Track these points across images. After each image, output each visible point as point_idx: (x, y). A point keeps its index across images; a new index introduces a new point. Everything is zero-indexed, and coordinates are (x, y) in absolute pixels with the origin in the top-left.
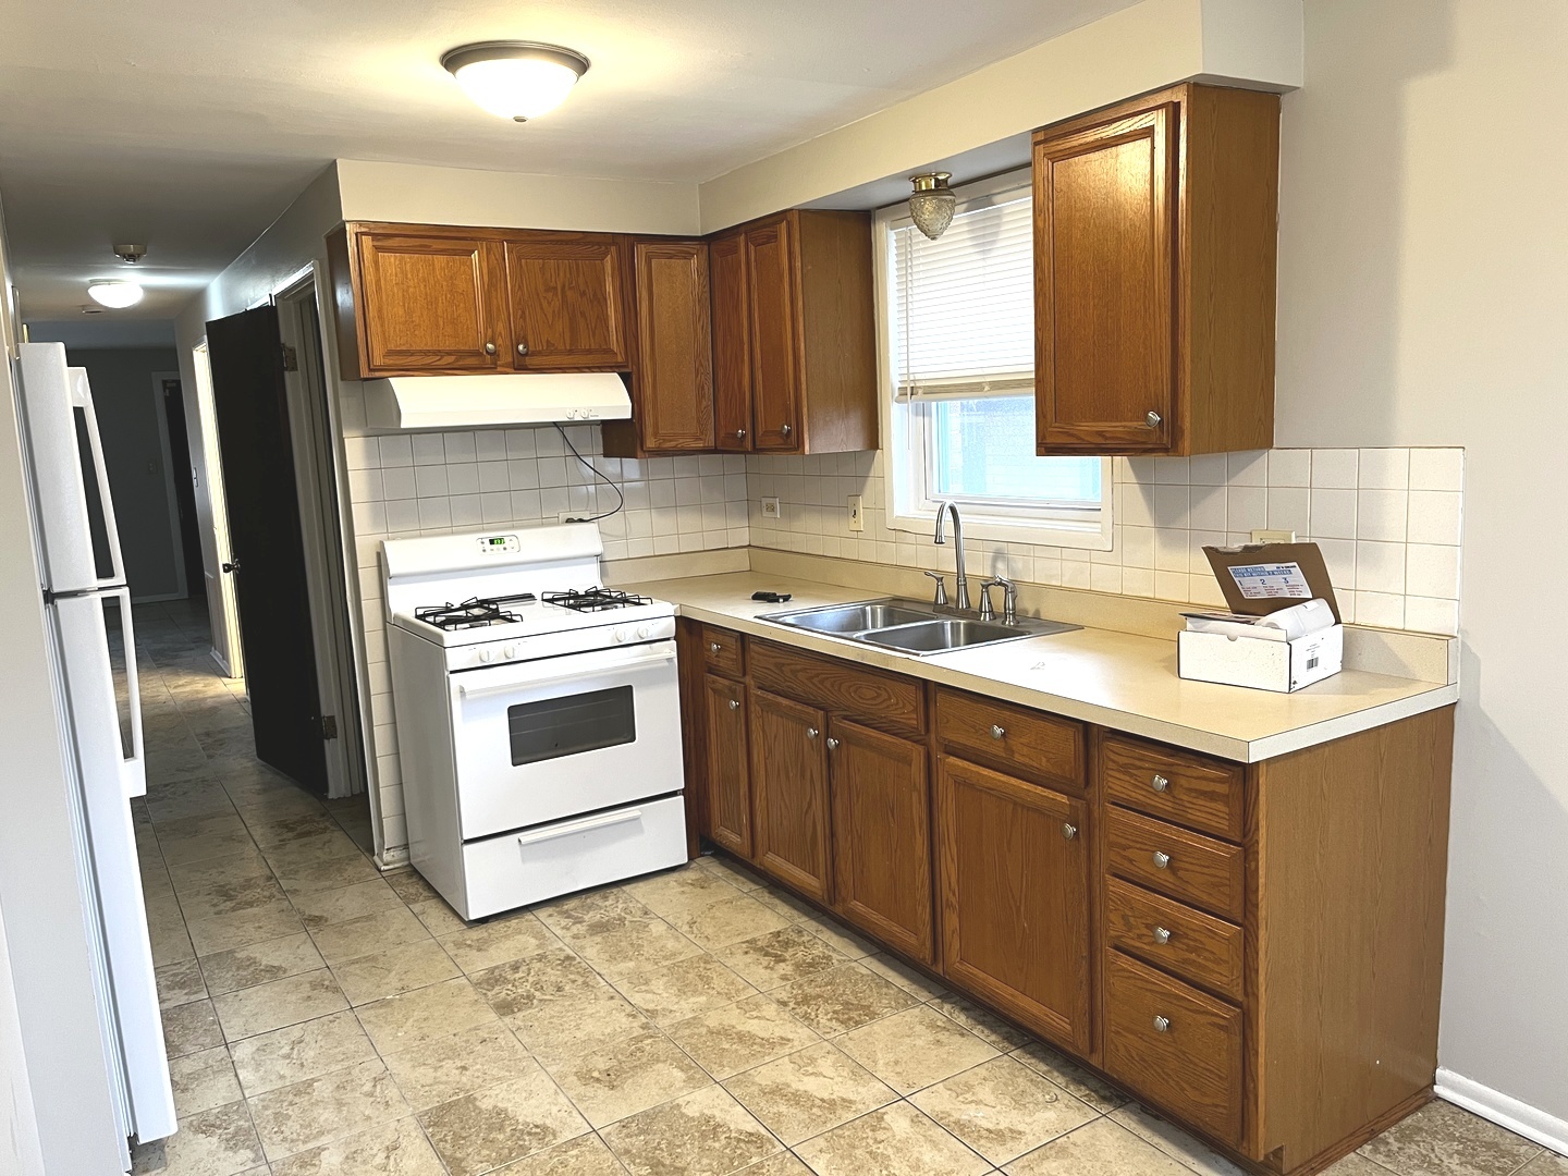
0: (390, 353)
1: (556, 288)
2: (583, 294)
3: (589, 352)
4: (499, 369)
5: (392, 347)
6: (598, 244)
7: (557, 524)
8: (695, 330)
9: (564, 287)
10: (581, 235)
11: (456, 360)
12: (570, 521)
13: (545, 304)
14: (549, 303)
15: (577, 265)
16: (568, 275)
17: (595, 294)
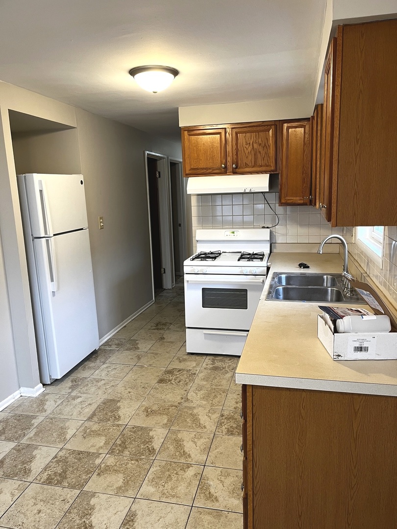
0: (192, 169)
1: (250, 143)
2: (260, 145)
3: (261, 166)
4: (228, 173)
5: (192, 167)
6: (267, 125)
7: (259, 228)
8: (304, 155)
9: (253, 142)
10: (261, 123)
11: (212, 171)
12: (264, 227)
13: (245, 149)
14: (247, 149)
15: (259, 134)
16: (255, 138)
17: (265, 145)
